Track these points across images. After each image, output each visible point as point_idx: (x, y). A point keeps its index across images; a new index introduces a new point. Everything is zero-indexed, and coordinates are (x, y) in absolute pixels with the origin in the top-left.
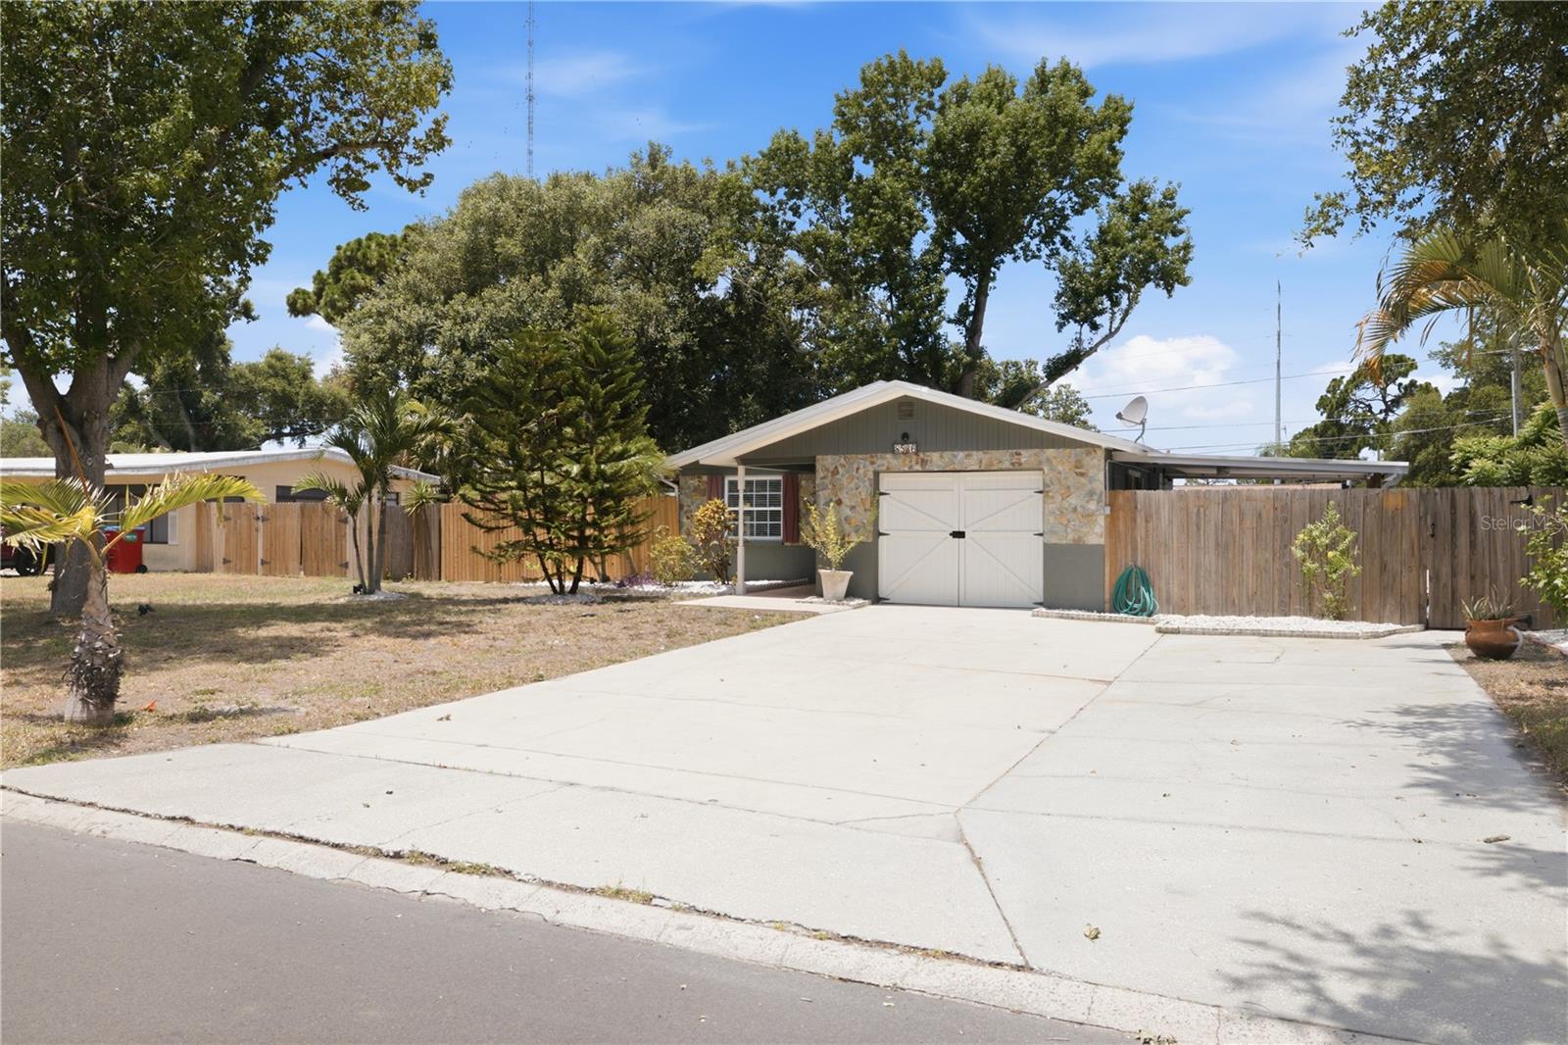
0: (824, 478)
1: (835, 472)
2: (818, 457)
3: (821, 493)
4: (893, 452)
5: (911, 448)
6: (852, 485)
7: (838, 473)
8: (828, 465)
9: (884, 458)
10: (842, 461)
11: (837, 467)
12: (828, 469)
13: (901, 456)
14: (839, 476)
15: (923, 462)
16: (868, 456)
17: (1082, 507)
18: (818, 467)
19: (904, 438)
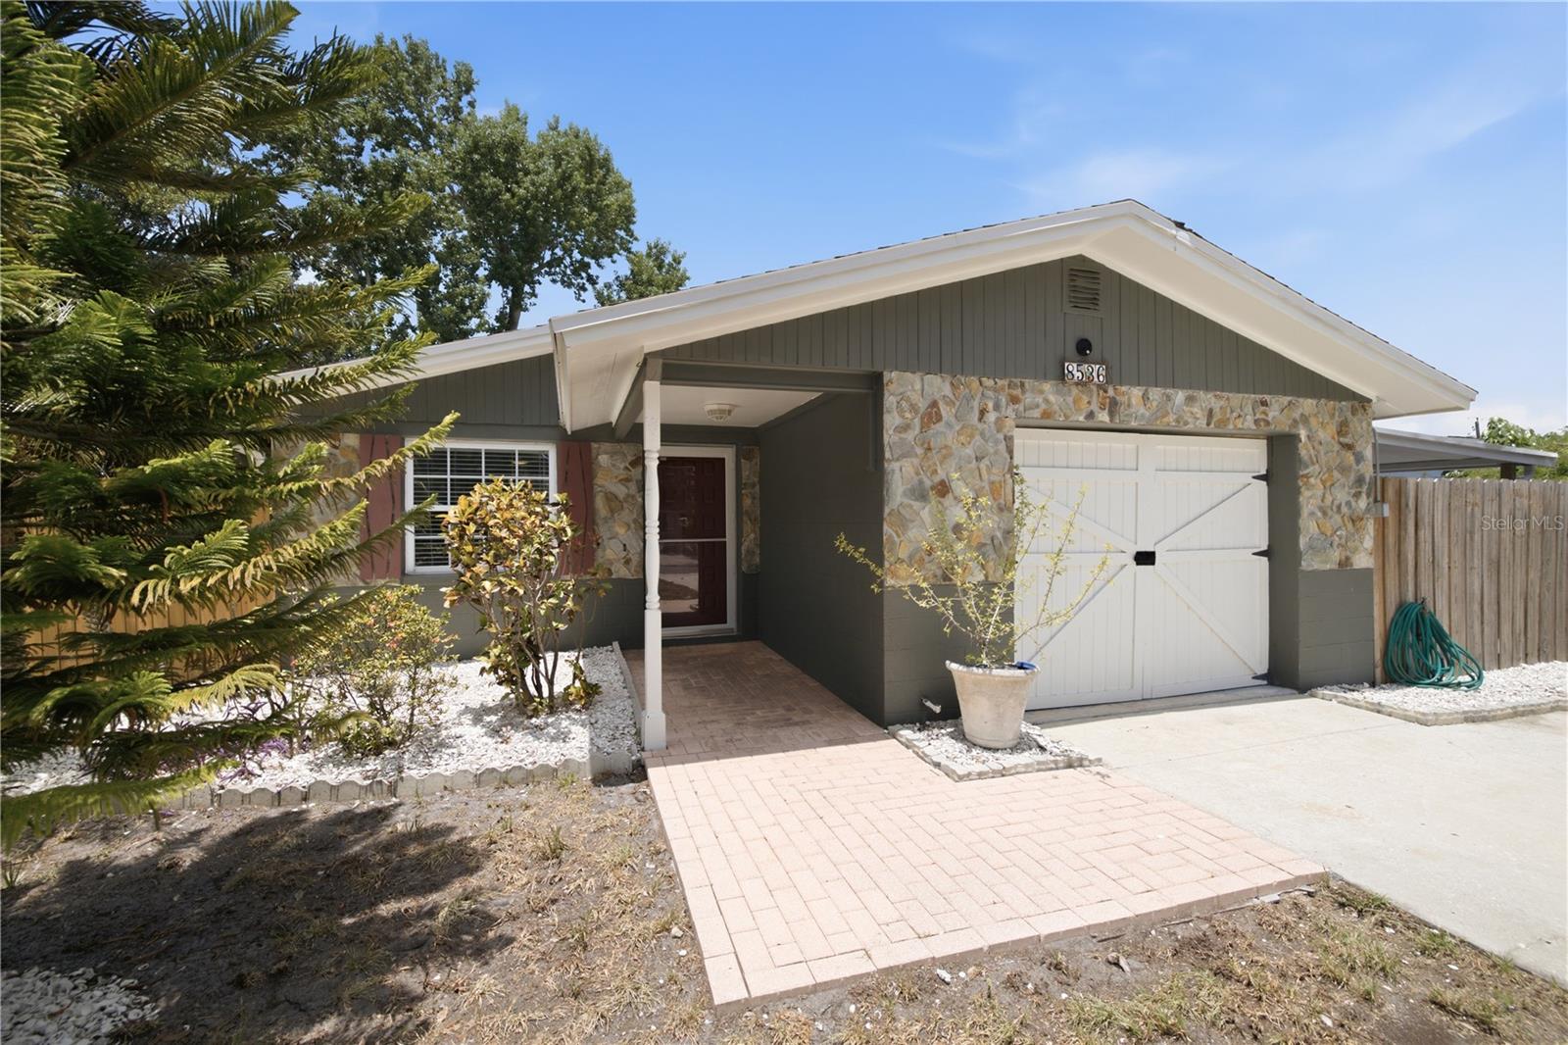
0: (906, 428)
1: (932, 415)
2: (887, 376)
3: (896, 465)
4: (1062, 376)
5: (1097, 372)
6: (969, 451)
7: (939, 418)
8: (915, 397)
9: (1041, 392)
10: (947, 390)
11: (934, 404)
12: (913, 408)
13: (1075, 391)
14: (939, 427)
15: (1113, 407)
16: (1005, 382)
17: (1348, 504)
18: (889, 400)
19: (1083, 348)
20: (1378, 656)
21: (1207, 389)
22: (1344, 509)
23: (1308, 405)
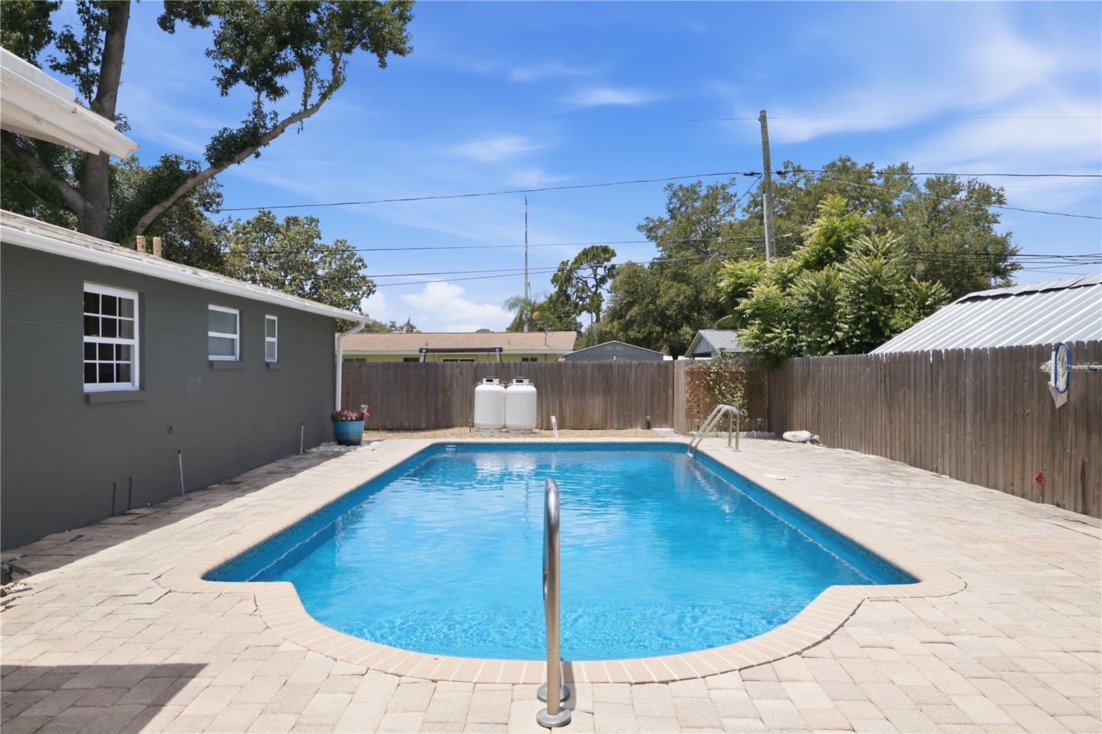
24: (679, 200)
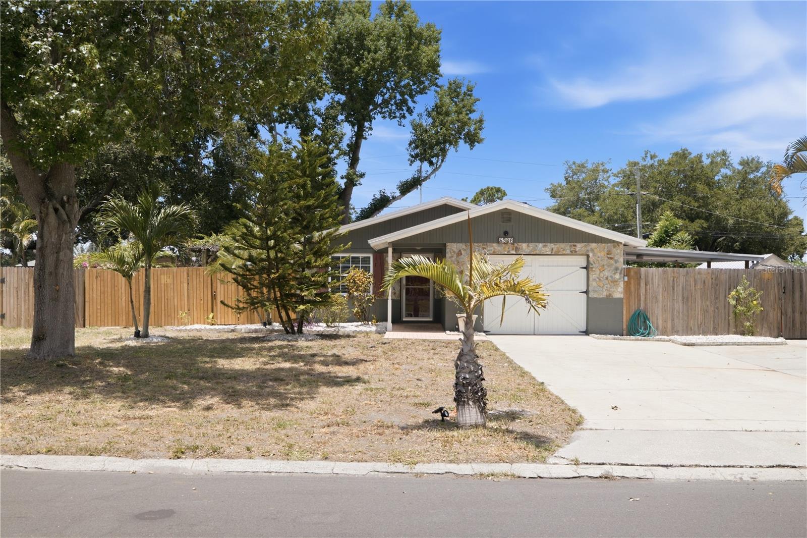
0: (452, 257)
1: (459, 253)
2: (447, 244)
4: (498, 242)
5: (510, 240)
7: (461, 254)
8: (454, 249)
9: (493, 246)
10: (464, 247)
11: (460, 251)
12: (454, 252)
13: (503, 245)
14: (462, 256)
15: (517, 249)
16: (481, 244)
17: (611, 277)
18: (448, 250)
19: (506, 234)
20: (625, 327)
21: (551, 243)
22: (609, 278)
23: (594, 245)
24: (572, 171)
